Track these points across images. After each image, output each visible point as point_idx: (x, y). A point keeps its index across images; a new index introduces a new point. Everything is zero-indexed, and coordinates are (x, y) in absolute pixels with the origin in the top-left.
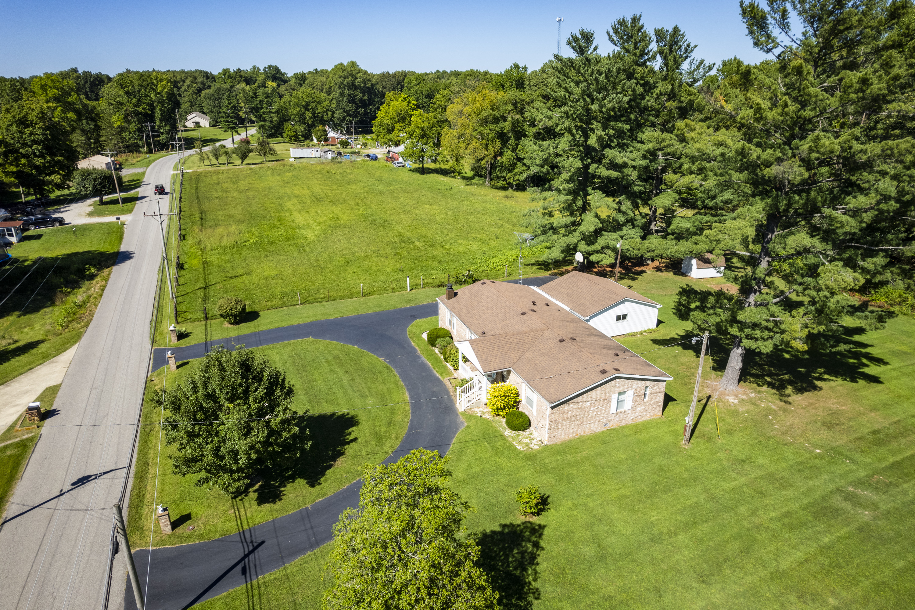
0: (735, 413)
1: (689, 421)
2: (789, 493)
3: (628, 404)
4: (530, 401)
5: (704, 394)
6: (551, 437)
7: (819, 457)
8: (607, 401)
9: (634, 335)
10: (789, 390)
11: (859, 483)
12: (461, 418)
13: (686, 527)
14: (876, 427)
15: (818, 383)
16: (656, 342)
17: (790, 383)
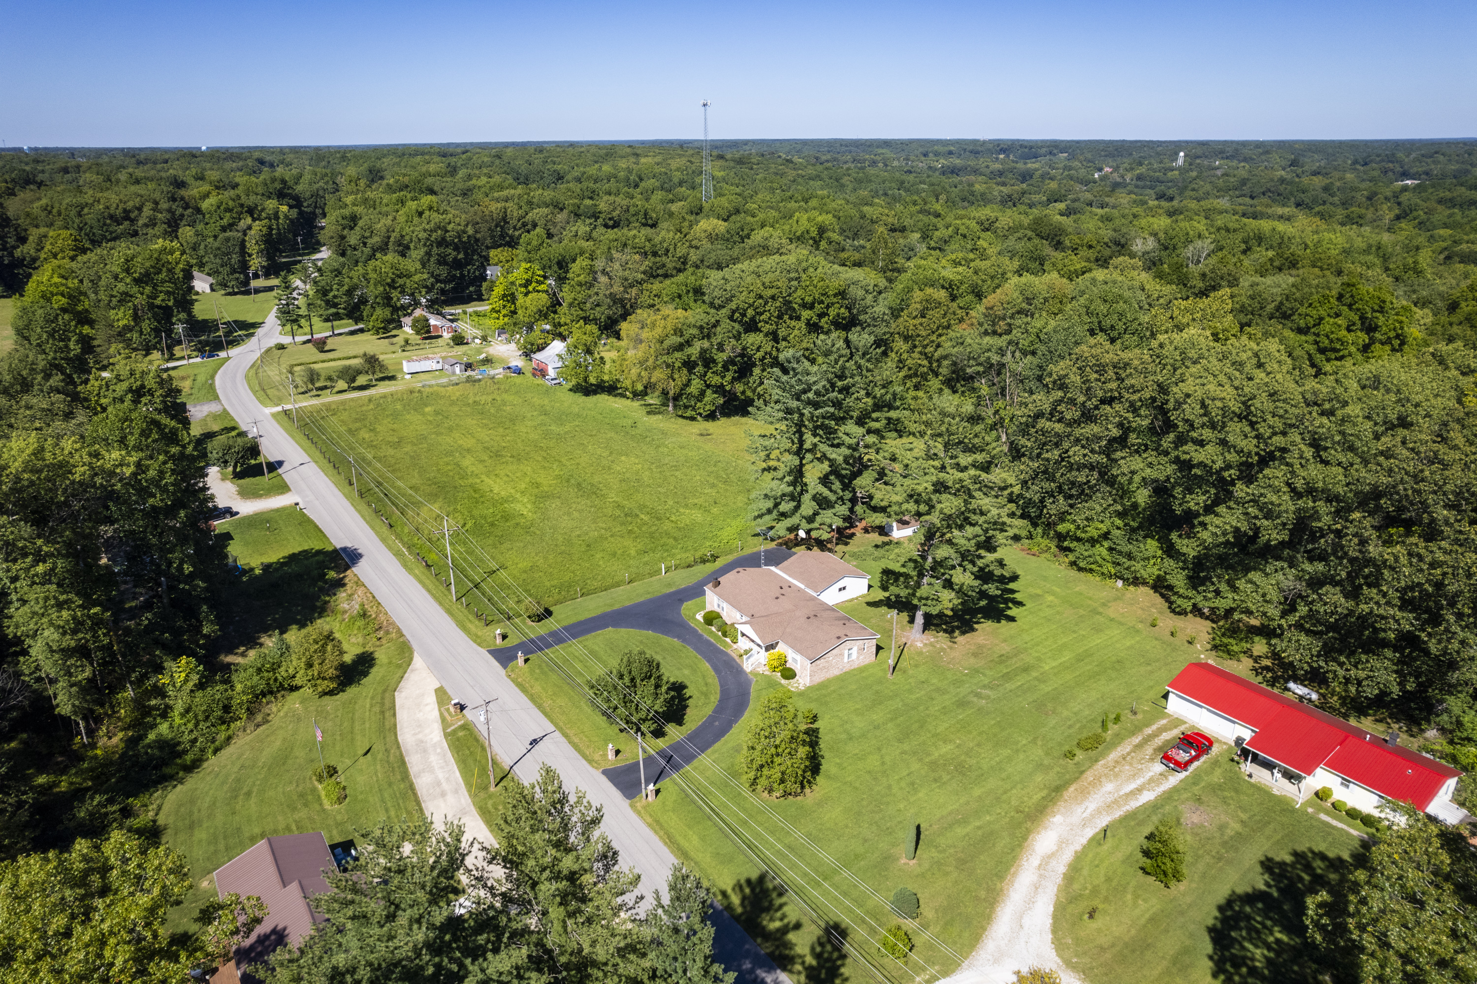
0: (920, 653)
1: (891, 662)
2: (946, 697)
3: (854, 655)
4: (795, 660)
5: (901, 642)
6: (811, 681)
7: (966, 675)
8: (842, 655)
9: (852, 600)
10: (957, 633)
11: (984, 687)
12: (751, 676)
13: (892, 720)
14: (1003, 652)
15: (976, 626)
16: (869, 604)
17: (958, 628)
